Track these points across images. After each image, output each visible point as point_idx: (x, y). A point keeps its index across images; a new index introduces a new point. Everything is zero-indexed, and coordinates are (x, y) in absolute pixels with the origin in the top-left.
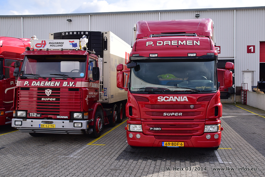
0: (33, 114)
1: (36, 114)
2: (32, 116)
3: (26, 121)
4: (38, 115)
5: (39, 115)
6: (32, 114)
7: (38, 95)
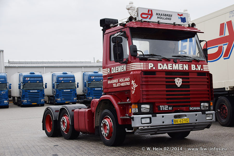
0: (164, 107)
1: (167, 106)
2: (163, 109)
3: (156, 116)
4: (169, 107)
5: (171, 107)
6: (162, 107)
7: (167, 82)
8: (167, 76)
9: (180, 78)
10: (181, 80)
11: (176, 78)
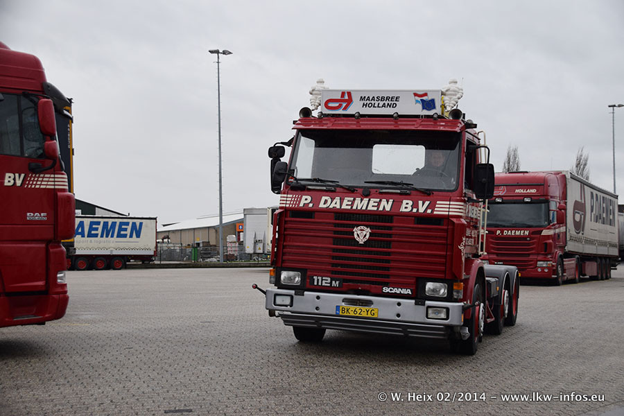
0: (322, 280)
1: (329, 279)
2: (320, 284)
3: (303, 295)
4: (334, 282)
5: (337, 282)
6: (318, 280)
7: (335, 232)
8: (337, 221)
9: (367, 226)
10: (367, 231)
11: (358, 226)
